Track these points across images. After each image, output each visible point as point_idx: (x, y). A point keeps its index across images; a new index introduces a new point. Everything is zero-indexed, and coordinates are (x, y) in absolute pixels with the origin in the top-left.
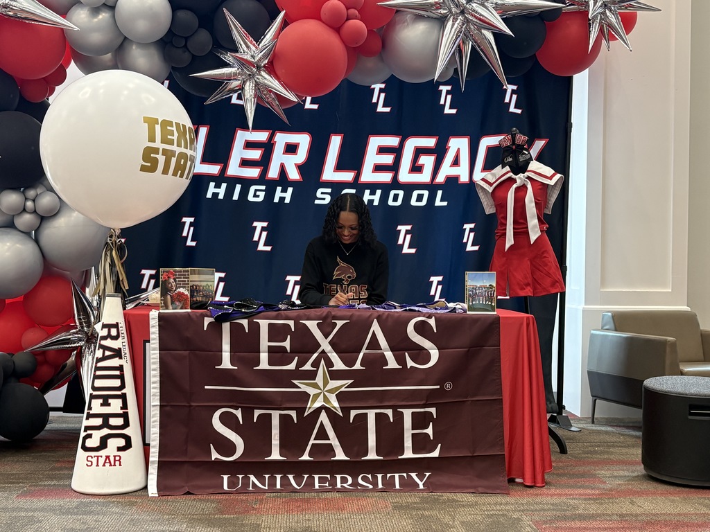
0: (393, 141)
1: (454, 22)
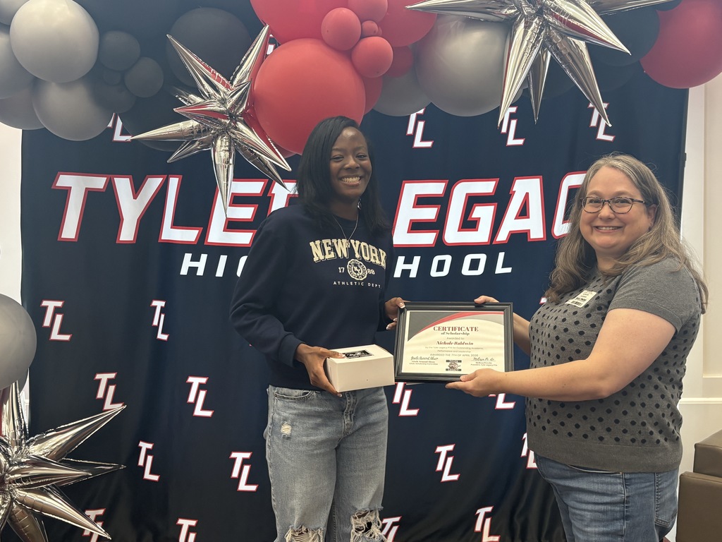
0: (436, 188)
1: (527, 27)
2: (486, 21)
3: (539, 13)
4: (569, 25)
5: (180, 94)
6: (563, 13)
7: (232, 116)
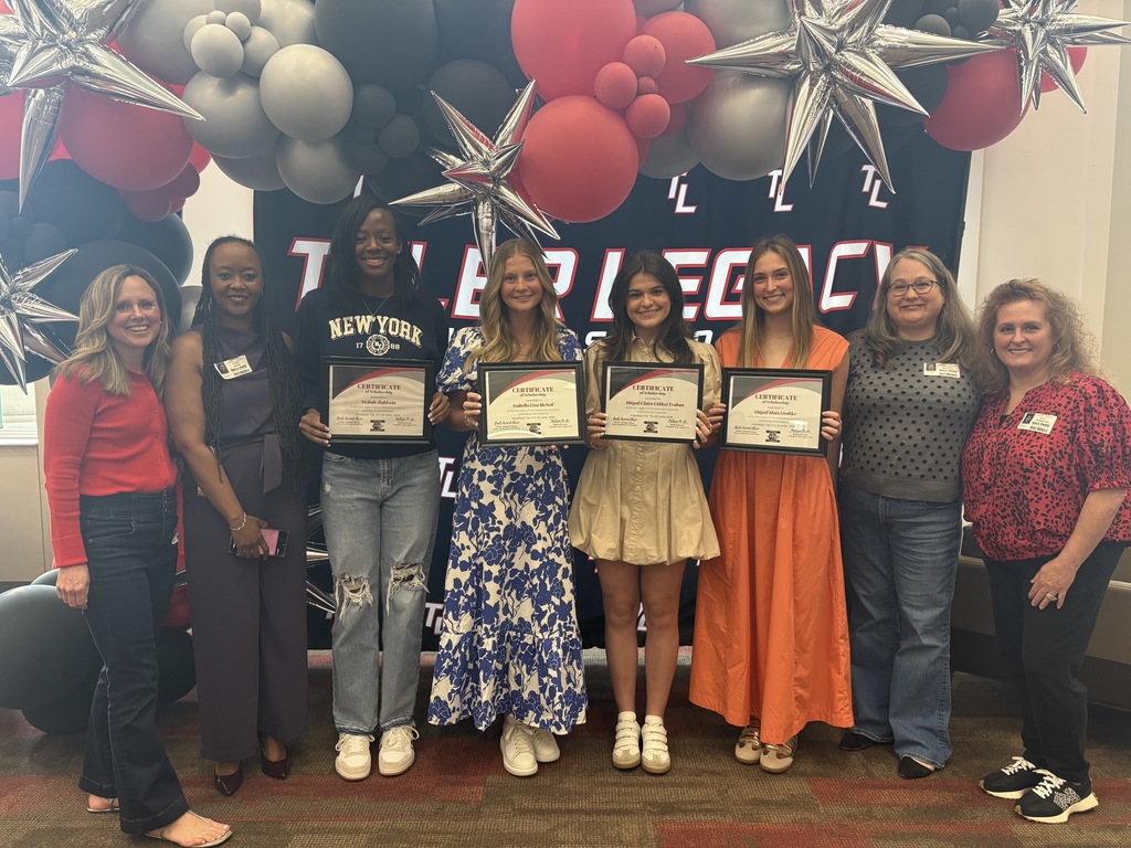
0: (698, 258)
1: (812, 85)
2: (768, 77)
3: (827, 69)
4: (860, 82)
5: (437, 154)
6: (855, 70)
7: (495, 179)
